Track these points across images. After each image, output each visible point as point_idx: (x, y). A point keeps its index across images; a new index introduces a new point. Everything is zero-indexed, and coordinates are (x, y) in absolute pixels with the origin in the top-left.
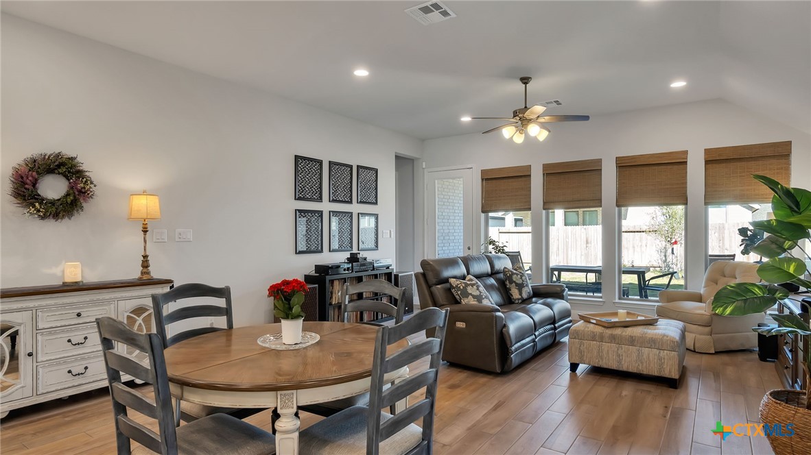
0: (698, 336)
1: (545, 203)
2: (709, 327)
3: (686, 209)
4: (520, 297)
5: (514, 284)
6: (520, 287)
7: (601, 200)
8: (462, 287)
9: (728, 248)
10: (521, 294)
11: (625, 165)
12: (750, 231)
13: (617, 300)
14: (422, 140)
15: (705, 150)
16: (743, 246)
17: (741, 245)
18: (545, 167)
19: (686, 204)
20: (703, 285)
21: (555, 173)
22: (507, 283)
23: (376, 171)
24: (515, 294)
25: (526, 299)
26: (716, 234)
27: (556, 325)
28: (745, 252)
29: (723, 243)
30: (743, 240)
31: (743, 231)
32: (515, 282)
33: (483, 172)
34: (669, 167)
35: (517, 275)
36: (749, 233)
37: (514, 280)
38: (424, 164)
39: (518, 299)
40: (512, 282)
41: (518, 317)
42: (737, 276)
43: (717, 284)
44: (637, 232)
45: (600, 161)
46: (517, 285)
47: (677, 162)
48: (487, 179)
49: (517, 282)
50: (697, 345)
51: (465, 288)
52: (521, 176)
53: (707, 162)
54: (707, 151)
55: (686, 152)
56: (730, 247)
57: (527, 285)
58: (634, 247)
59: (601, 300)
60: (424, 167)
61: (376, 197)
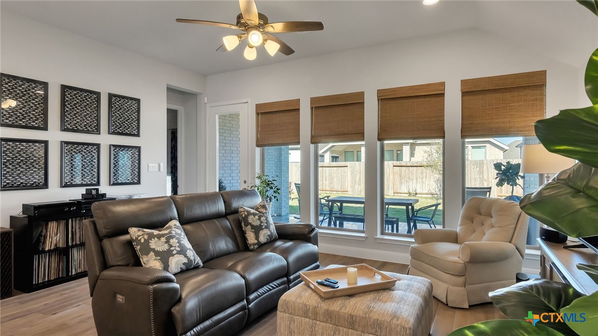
0: (451, 287)
1: (312, 137)
2: (464, 278)
3: (444, 142)
4: (256, 242)
5: (249, 227)
6: (257, 230)
7: (364, 133)
8: (142, 241)
9: (486, 179)
10: (257, 238)
11: (386, 98)
12: (504, 166)
13: (379, 236)
14: (204, 75)
15: (462, 81)
16: (498, 178)
17: (496, 178)
18: (313, 100)
19: (443, 137)
20: (459, 223)
21: (321, 106)
22: (243, 224)
23: (138, 101)
24: (251, 238)
25: (265, 244)
26: (478, 169)
27: (292, 277)
28: (500, 184)
29: (483, 176)
30: (497, 174)
31: (498, 166)
32: (250, 224)
33: (258, 106)
34: (428, 99)
35: (254, 215)
36: (503, 167)
37: (250, 221)
38: (206, 99)
39: (254, 244)
40: (247, 224)
41: (270, 260)
42: (493, 215)
43: (473, 222)
44: (419, 166)
45: (362, 94)
46: (253, 227)
47: (436, 94)
48: (262, 113)
49: (254, 224)
50: (449, 299)
51: (147, 242)
52: (291, 109)
53: (464, 94)
54: (464, 82)
55: (443, 84)
56: (488, 178)
57: (267, 227)
58: (417, 179)
59: (363, 235)
60: (206, 102)
61: (138, 128)
